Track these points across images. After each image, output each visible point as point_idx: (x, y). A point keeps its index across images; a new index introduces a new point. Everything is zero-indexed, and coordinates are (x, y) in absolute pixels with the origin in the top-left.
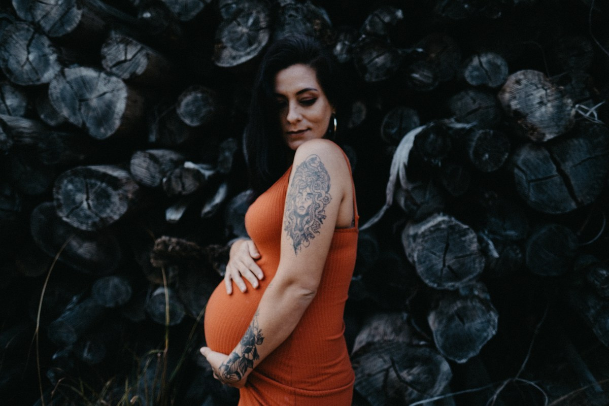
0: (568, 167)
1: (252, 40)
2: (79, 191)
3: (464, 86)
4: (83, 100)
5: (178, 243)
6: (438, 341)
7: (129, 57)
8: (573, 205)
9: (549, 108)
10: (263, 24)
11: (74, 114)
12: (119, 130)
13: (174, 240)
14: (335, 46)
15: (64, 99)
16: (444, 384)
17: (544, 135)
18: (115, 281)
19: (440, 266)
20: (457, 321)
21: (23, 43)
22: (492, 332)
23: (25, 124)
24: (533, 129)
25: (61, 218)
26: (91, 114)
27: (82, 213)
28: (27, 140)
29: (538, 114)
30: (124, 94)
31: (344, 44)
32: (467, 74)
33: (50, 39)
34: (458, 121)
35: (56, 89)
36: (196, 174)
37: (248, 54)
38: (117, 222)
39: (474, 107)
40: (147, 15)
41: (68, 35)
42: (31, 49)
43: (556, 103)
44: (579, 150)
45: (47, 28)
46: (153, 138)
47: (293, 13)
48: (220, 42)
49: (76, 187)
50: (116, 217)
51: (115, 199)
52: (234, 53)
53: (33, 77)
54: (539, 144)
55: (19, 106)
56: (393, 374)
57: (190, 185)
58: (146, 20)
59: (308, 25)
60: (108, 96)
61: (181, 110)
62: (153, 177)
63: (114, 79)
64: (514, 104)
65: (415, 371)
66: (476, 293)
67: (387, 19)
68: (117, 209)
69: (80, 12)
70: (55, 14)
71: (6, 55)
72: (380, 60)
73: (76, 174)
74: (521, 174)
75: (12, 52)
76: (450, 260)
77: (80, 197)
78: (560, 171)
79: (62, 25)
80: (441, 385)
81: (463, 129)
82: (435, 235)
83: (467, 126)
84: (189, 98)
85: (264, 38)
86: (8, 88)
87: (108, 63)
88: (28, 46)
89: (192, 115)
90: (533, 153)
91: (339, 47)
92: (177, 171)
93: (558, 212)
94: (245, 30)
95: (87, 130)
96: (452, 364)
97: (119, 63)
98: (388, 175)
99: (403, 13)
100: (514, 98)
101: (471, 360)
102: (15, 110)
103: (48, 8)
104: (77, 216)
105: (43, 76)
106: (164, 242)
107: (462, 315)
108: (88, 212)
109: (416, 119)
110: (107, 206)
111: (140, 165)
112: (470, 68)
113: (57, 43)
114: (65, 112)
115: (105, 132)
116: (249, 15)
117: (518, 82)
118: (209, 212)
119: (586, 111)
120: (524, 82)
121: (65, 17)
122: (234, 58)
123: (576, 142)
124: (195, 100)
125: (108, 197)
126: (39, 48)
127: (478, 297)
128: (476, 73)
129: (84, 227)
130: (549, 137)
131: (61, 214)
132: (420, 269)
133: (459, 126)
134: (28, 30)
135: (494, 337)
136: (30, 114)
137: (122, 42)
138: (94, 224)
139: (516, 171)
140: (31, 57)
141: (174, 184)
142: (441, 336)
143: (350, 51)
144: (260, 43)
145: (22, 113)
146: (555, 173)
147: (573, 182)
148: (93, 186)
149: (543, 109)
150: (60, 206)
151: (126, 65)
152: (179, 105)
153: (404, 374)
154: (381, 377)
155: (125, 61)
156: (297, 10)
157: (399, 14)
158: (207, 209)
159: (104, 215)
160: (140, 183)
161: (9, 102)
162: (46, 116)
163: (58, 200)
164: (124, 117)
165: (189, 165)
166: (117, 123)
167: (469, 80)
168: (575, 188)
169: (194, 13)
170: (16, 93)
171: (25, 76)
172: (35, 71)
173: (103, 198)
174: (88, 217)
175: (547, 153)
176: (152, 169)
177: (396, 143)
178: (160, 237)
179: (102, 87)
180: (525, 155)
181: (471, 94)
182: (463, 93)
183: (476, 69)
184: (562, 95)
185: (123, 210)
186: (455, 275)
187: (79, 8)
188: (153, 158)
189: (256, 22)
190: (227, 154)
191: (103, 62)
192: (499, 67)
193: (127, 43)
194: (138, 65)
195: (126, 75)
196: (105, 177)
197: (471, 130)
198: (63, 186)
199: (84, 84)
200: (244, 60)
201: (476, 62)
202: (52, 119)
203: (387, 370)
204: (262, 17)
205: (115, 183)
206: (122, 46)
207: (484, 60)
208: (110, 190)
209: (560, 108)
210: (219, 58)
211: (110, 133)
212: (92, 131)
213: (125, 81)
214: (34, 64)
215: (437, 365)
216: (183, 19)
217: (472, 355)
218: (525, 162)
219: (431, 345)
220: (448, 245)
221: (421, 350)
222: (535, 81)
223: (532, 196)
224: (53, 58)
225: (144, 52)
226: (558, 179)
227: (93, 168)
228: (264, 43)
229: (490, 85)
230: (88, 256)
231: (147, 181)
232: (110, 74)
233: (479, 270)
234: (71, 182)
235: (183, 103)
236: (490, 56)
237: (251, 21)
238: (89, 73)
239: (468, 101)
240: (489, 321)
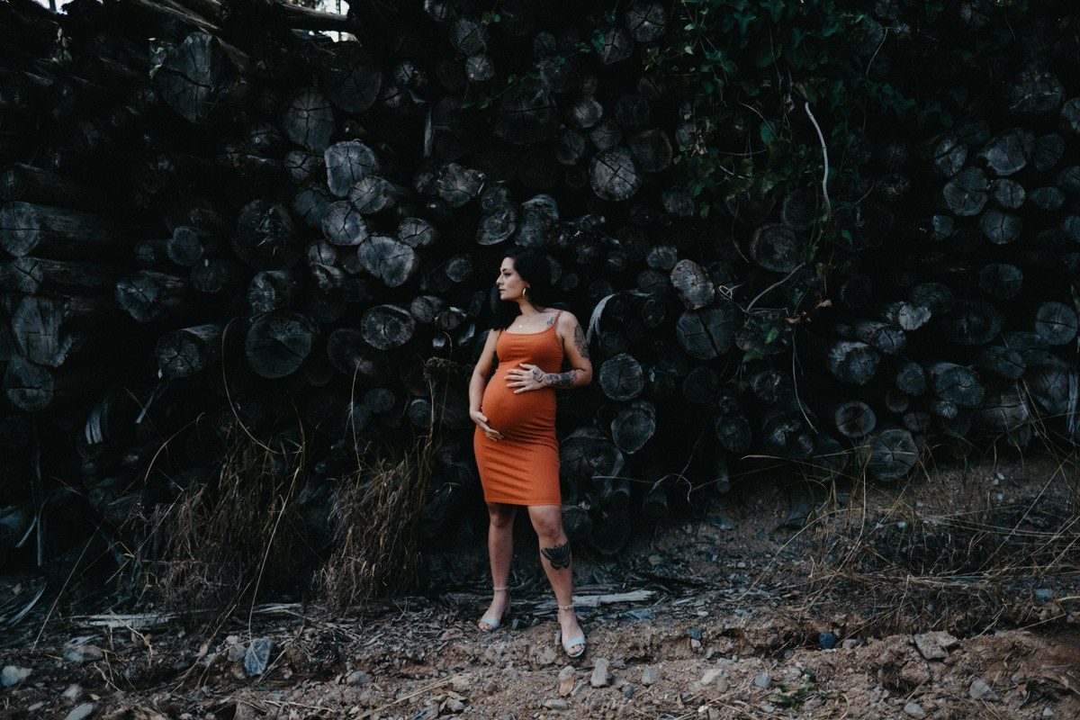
0: (711, 327)
1: (504, 229)
2: (380, 322)
3: (646, 267)
4: (382, 259)
5: (444, 362)
6: (615, 437)
7: (418, 233)
8: (715, 353)
9: (698, 288)
10: (512, 219)
11: (375, 268)
12: (406, 281)
13: (441, 360)
14: (559, 236)
15: (368, 257)
16: (618, 469)
17: (694, 305)
18: (384, 392)
19: (617, 385)
20: (629, 425)
21: (343, 216)
22: (651, 433)
23: (336, 272)
24: (687, 300)
25: (364, 340)
26: (387, 269)
27: (379, 338)
28: (339, 284)
29: (690, 291)
30: (412, 257)
31: (565, 236)
32: (648, 259)
33: (362, 215)
34: (641, 291)
35: (364, 250)
36: (458, 316)
37: (501, 238)
38: (403, 345)
39: (653, 282)
40: (433, 206)
41: (374, 214)
42: (347, 221)
43: (702, 285)
44: (718, 316)
45: (360, 207)
46: (424, 287)
47: (532, 213)
48: (482, 228)
49: (377, 319)
50: (403, 342)
51: (404, 329)
52: (491, 236)
53: (347, 240)
54: (692, 312)
55: (331, 258)
56: (585, 461)
57: (454, 322)
58: (432, 208)
59: (542, 222)
60: (400, 257)
61: (449, 270)
62: (427, 316)
63: (406, 246)
64: (676, 284)
65: (600, 459)
66: (642, 407)
67: (594, 223)
68: (404, 336)
69: (386, 199)
70: (367, 198)
71: (328, 223)
72: (587, 250)
73: (378, 310)
74: (681, 330)
75: (333, 221)
76: (623, 381)
77: (380, 327)
78: (705, 329)
79: (371, 206)
80: (617, 470)
81: (642, 298)
82: (614, 364)
83: (647, 295)
84: (456, 262)
85: (512, 228)
86: (324, 245)
87: (402, 236)
88: (345, 219)
89: (456, 274)
90: (689, 317)
91: (561, 238)
92: (446, 313)
93: (705, 358)
94: (499, 222)
95: (384, 280)
96: (625, 455)
97: (411, 236)
98: (589, 325)
99: (606, 219)
100: (676, 279)
101: (637, 452)
102: (327, 261)
103: (362, 194)
104: (376, 339)
105: (354, 239)
106: (435, 361)
107: (632, 421)
108: (384, 337)
109: (610, 289)
110: (398, 333)
111: (418, 307)
112: (651, 256)
113: (365, 217)
114: (369, 267)
115: (395, 283)
116: (503, 212)
117: (679, 269)
118: (465, 343)
119: (725, 291)
120: (683, 269)
121: (373, 202)
122: (491, 240)
123: (716, 311)
124: (460, 264)
125: (399, 327)
126: (354, 220)
127: (643, 409)
128: (655, 259)
129: (380, 347)
130: (697, 307)
131: (365, 337)
132: (604, 387)
133: (641, 295)
134: (347, 208)
135: (652, 436)
136: (337, 265)
137: (414, 222)
138: (387, 345)
139: (678, 328)
140: (346, 227)
141: (442, 321)
142: (618, 434)
143: (569, 240)
144: (509, 231)
145: (332, 263)
146: (703, 331)
147: (714, 338)
148: (389, 319)
149: (694, 288)
150: (365, 332)
151: (416, 238)
152: (448, 266)
153: (592, 461)
154: (577, 463)
155: (415, 235)
156: (535, 212)
157: (603, 219)
158: (463, 341)
159: (395, 340)
160: (417, 319)
161: (323, 255)
162: (347, 267)
163: (364, 327)
164: (410, 274)
165: (453, 309)
166: (406, 276)
167: (650, 263)
168: (716, 343)
169: (462, 203)
170: (330, 249)
171: (341, 239)
172: (348, 235)
173: (395, 329)
174: (384, 340)
175: (698, 317)
176: (427, 311)
177: (596, 304)
178: (432, 357)
179: (397, 252)
180: (684, 317)
181: (651, 273)
182: (646, 272)
183: (654, 256)
184: (706, 280)
185: (408, 337)
186: (626, 392)
187: (385, 196)
188: (428, 302)
189: (508, 217)
190: (477, 302)
191: (399, 235)
192: (670, 256)
193: (418, 223)
194: (424, 238)
195: (415, 245)
196: (397, 314)
197: (648, 298)
198: (368, 319)
199: (384, 248)
200: (497, 241)
201: (655, 252)
202: (352, 269)
203: (581, 458)
204: (512, 214)
205: (404, 318)
206: (414, 225)
207: (661, 251)
208: (401, 323)
209: (705, 288)
210: (480, 238)
211: (399, 284)
212: (387, 281)
213: (414, 249)
214: (348, 232)
215: (614, 455)
216: (455, 206)
217: (637, 448)
218: (684, 323)
219: (610, 440)
220: (621, 372)
221: (605, 444)
222: (690, 269)
223: (688, 346)
224: (362, 228)
225: (429, 230)
226: (705, 335)
227: (390, 306)
228: (512, 232)
229: (665, 268)
230: (365, 372)
231: (422, 318)
232: (404, 243)
233: (640, 389)
234: (374, 316)
235: (451, 266)
236: (665, 249)
237: (504, 216)
238: (388, 241)
239: (649, 278)
240: (649, 426)
